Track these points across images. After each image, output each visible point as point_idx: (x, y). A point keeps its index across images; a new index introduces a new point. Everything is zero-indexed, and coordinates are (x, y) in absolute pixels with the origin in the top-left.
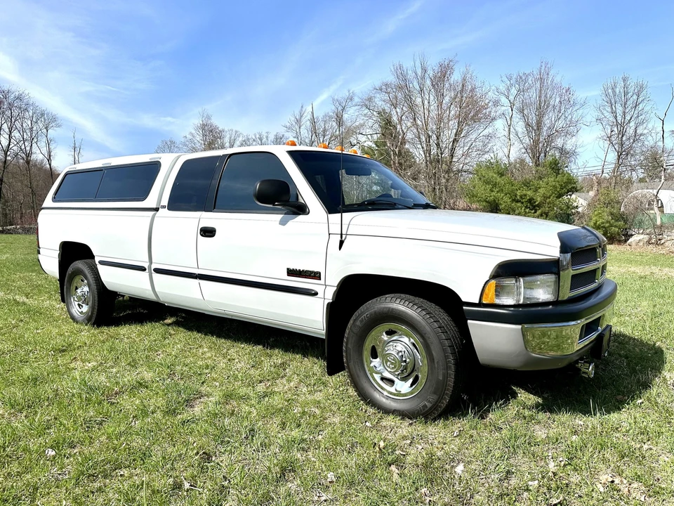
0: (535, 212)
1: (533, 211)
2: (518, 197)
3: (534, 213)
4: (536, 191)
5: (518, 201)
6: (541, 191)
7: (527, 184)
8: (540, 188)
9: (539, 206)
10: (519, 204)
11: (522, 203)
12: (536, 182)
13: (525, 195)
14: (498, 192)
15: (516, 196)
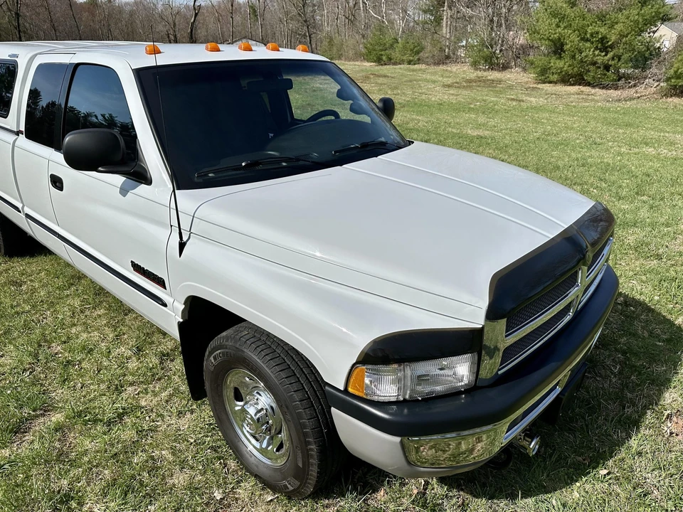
0: (606, 55)
1: (604, 54)
2: (588, 36)
3: (604, 56)
4: (612, 27)
5: (587, 40)
6: (619, 27)
7: (602, 18)
8: (617, 23)
9: (612, 47)
10: (588, 44)
11: (592, 43)
12: (613, 15)
13: (597, 33)
14: (565, 27)
15: (586, 34)
